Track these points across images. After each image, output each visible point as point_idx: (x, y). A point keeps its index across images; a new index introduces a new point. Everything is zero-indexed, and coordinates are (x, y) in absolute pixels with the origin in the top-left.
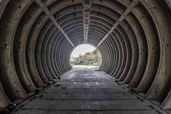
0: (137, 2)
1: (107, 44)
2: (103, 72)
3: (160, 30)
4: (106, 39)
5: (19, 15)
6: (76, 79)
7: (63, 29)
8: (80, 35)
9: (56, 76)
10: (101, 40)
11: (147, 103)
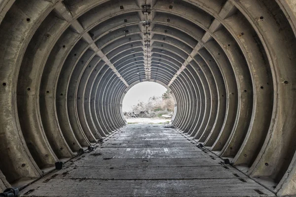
0: (231, 8)
1: (185, 81)
2: (178, 130)
3: (273, 56)
4: (182, 72)
5: (26, 33)
6: (129, 143)
7: (107, 56)
8: (137, 66)
9: (95, 138)
10: (174, 74)
11: (252, 184)
